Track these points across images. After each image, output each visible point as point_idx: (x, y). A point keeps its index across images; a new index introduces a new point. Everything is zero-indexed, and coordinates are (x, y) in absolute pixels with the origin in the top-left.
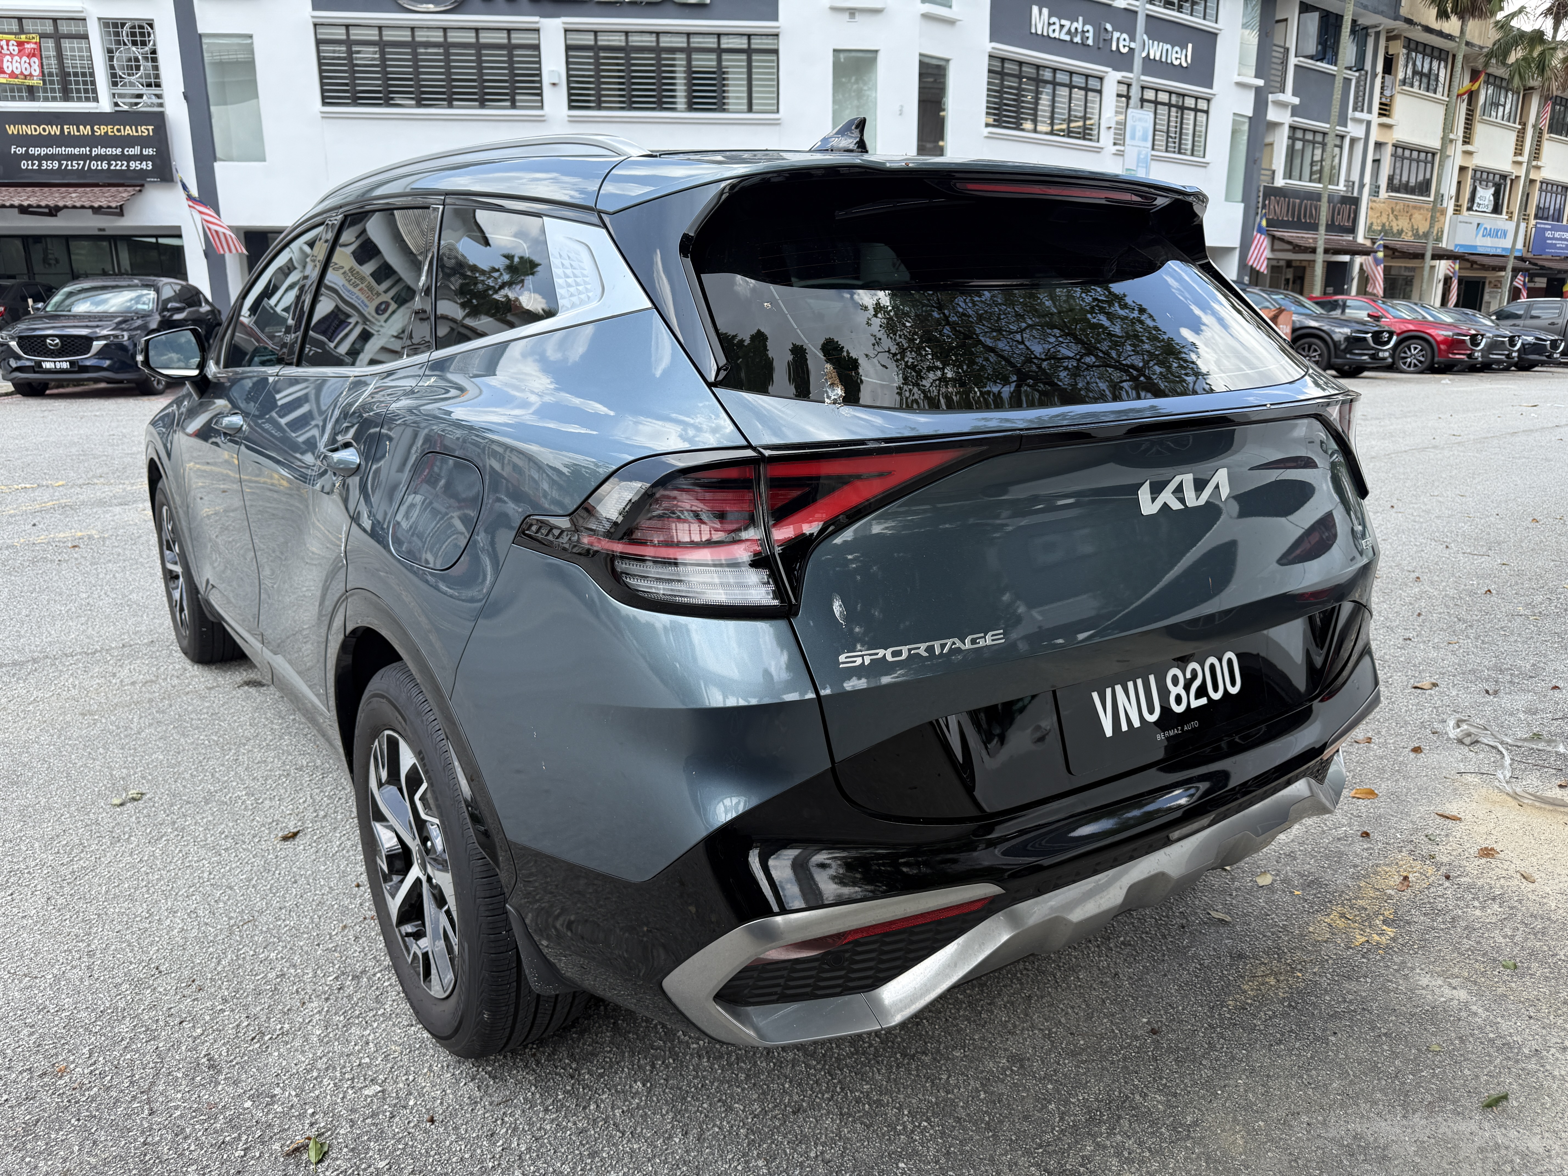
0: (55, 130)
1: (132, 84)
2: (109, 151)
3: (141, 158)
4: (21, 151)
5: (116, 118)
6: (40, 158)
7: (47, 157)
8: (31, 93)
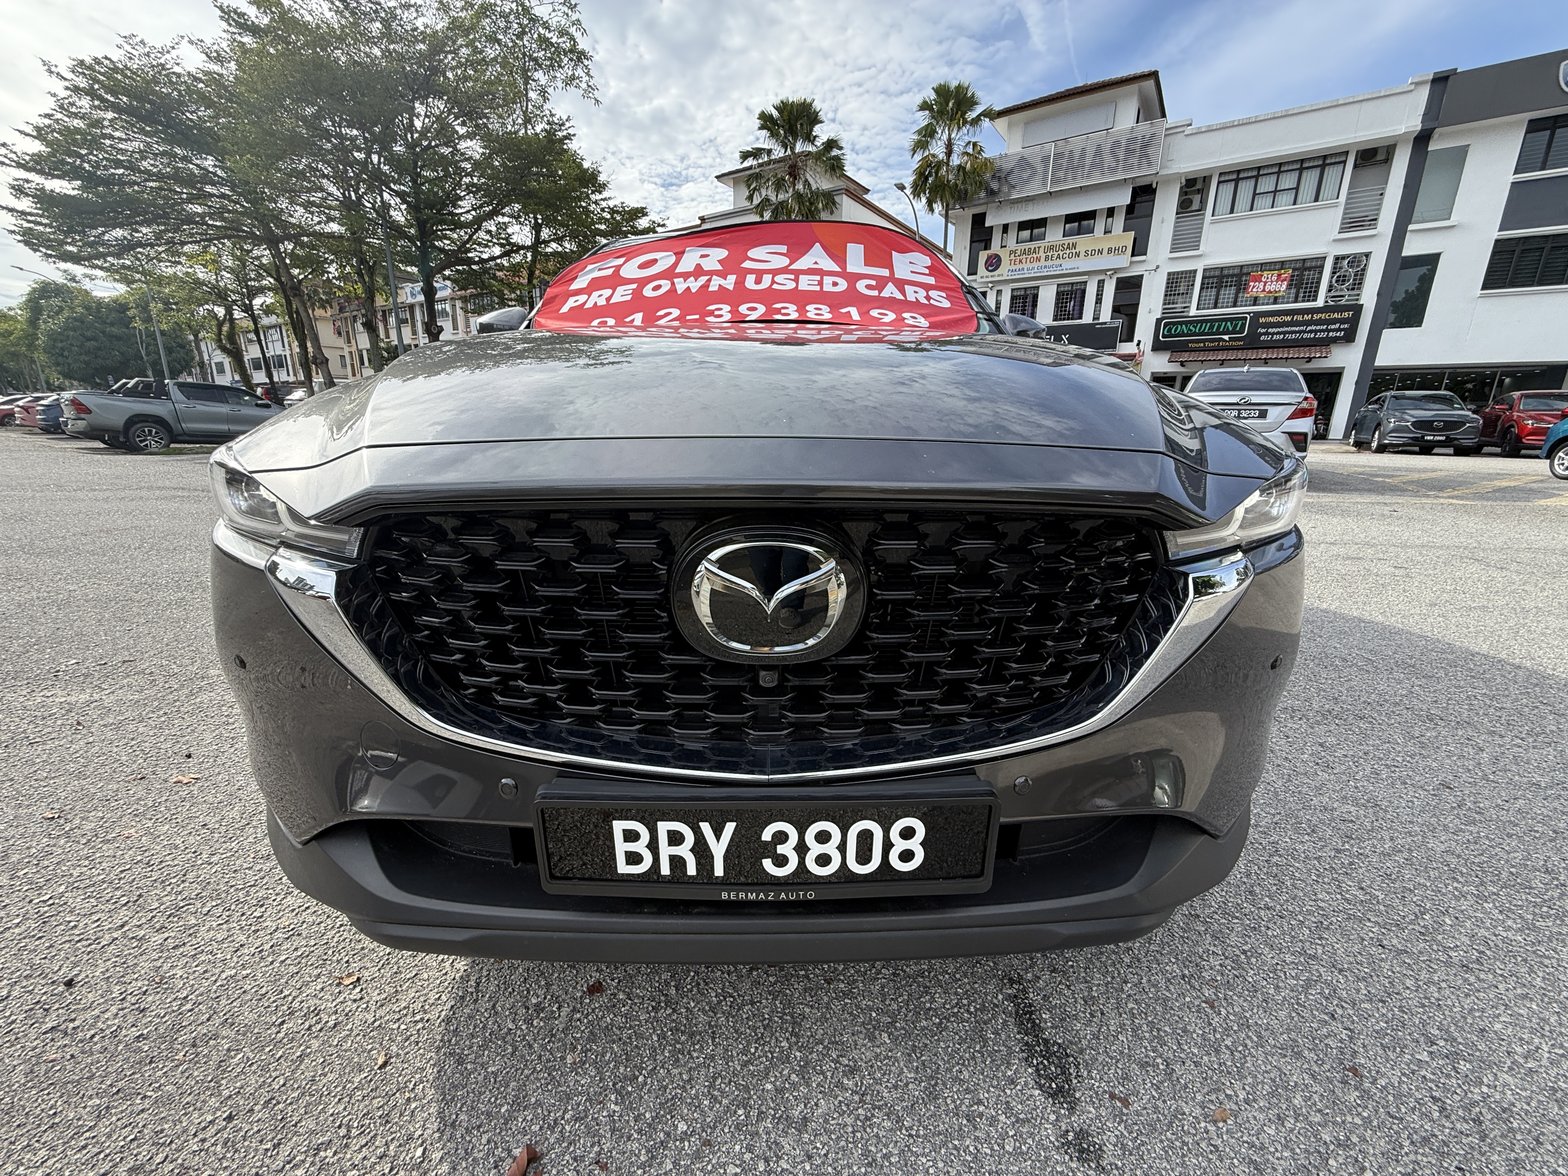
0: (1289, 318)
1: (1342, 290)
2: (1318, 328)
3: (1339, 330)
4: (1264, 330)
5: (1325, 309)
6: (1273, 334)
7: (1279, 333)
8: (1276, 301)
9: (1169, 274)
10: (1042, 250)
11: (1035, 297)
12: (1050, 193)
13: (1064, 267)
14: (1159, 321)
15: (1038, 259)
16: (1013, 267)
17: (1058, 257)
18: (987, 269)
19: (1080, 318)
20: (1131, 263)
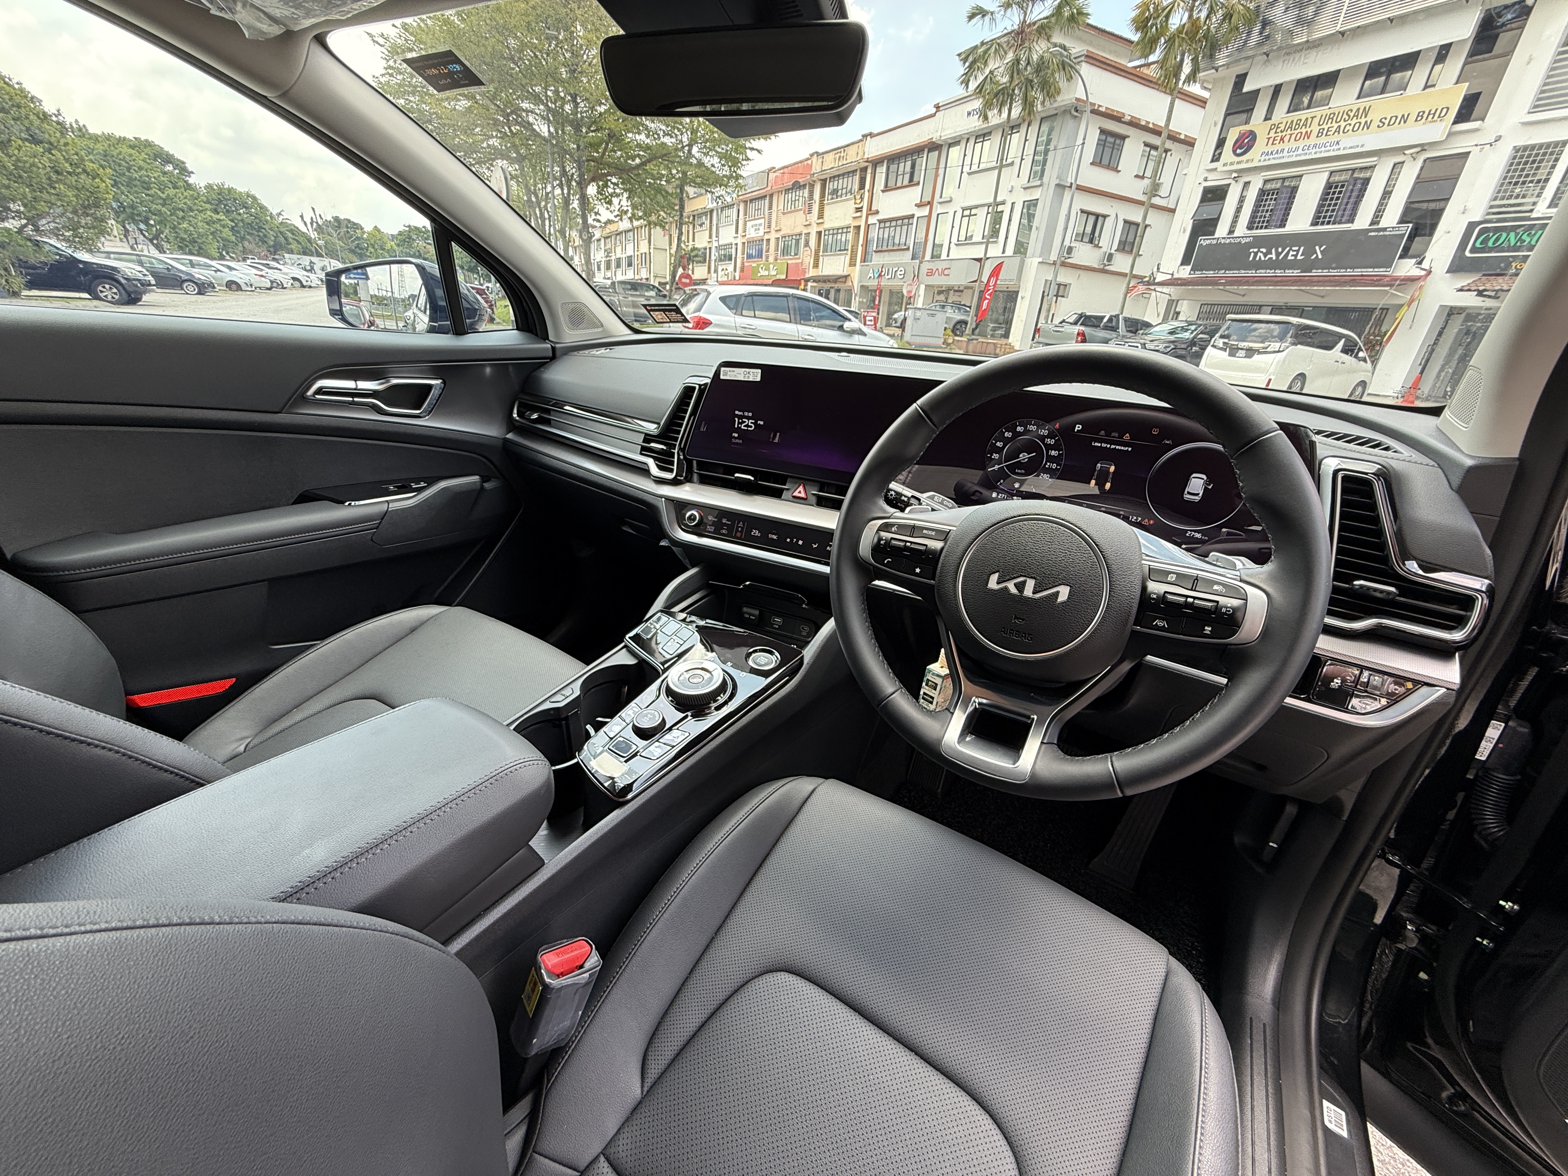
9: (1517, 149)
10: (1316, 121)
11: (1294, 190)
12: (1343, 34)
13: (1341, 146)
14: (1472, 226)
15: (1308, 135)
16: (1270, 148)
17: (1338, 130)
18: (1234, 152)
19: (1351, 220)
20: (1450, 134)
